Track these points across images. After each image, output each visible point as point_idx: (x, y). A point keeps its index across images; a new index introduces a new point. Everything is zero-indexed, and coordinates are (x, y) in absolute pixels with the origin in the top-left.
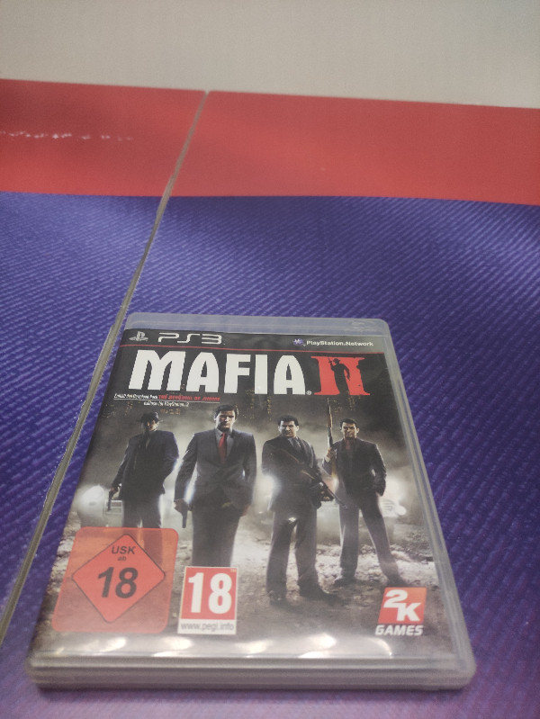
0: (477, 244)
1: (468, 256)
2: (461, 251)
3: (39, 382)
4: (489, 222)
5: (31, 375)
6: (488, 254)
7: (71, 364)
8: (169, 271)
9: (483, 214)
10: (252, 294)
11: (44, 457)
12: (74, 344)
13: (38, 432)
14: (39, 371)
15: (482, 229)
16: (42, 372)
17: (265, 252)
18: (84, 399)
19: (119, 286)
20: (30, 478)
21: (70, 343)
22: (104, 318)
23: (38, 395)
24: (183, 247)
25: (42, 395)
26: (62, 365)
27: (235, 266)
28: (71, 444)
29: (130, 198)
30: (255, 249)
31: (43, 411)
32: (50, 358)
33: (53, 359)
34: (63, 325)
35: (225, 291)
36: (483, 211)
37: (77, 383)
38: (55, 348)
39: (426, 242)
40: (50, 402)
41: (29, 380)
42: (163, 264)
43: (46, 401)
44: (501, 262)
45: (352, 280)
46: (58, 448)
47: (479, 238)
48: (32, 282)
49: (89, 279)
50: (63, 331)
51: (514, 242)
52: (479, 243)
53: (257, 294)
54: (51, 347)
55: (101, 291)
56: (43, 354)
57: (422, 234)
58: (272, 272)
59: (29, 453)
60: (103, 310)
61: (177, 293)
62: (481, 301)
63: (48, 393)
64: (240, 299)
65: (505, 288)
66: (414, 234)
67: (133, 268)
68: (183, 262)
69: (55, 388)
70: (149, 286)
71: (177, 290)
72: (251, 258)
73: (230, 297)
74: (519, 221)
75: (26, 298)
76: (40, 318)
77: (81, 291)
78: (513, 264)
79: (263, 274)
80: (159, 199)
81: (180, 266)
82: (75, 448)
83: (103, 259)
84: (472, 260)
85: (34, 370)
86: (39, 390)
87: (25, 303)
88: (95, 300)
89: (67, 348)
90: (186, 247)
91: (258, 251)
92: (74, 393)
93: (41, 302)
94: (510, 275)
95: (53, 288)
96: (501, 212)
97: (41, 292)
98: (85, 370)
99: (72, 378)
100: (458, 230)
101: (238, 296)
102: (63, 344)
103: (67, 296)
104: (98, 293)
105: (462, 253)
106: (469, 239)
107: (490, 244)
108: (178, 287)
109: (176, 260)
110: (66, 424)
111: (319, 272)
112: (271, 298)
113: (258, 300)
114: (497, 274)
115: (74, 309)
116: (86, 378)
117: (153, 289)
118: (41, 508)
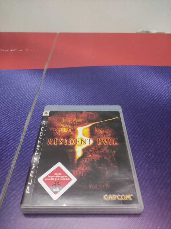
0: (139, 80)
1: (137, 83)
2: (135, 82)
3: (9, 129)
4: (143, 72)
5: (7, 127)
6: (143, 83)
7: (18, 123)
8: (47, 93)
9: (142, 70)
10: (72, 99)
11: (11, 152)
12: (19, 117)
13: (9, 145)
14: (9, 126)
15: (141, 74)
16: (10, 127)
17: (75, 85)
18: (22, 134)
19: (32, 98)
20: (7, 159)
21: (18, 117)
22: (28, 108)
23: (9, 133)
24: (51, 85)
25: (10, 134)
26: (15, 124)
27: (67, 90)
28: (18, 148)
29: (35, 70)
30: (72, 85)
31: (10, 138)
32: (12, 122)
33: (13, 122)
34: (15, 112)
35: (64, 98)
36: (142, 68)
37: (20, 129)
38: (13, 119)
39: (124, 80)
40: (12, 136)
41: (6, 129)
42: (45, 91)
43: (11, 135)
44: (147, 85)
45: (102, 93)
46: (15, 149)
47: (140, 77)
48: (6, 98)
49: (23, 96)
50: (15, 113)
51: (151, 78)
52: (140, 79)
53: (73, 99)
54: (12, 119)
55: (27, 100)
56: (10, 121)
57: (123, 77)
58: (78, 91)
59: (6, 151)
60: (27, 106)
61: (49, 100)
62: (140, 98)
63: (11, 133)
64: (68, 101)
65: (147, 93)
66: (121, 77)
67: (36, 92)
68: (51, 90)
69: (14, 131)
70: (41, 98)
71: (49, 99)
72: (71, 88)
73: (65, 100)
74: (153, 71)
75: (4, 104)
76: (8, 110)
77: (21, 100)
78: (150, 85)
79: (75, 92)
80: (43, 70)
81: (50, 91)
82: (20, 149)
83: (27, 90)
84: (138, 85)
85: (7, 126)
86: (9, 132)
87: (4, 105)
88: (25, 103)
89: (17, 119)
90: (52, 85)
91: (73, 85)
92: (19, 133)
93: (9, 105)
94: (149, 89)
95: (12, 100)
96: (147, 68)
97: (9, 101)
98: (22, 125)
99: (18, 128)
100: (134, 75)
101: (67, 100)
102: (16, 117)
103: (17, 102)
104: (26, 101)
105: (135, 83)
106: (137, 78)
107: (144, 79)
108: (50, 98)
109: (49, 89)
110: (17, 142)
111: (91, 91)
112: (77, 100)
113: (73, 101)
114: (145, 89)
115: (19, 106)
116: (22, 127)
117: (42, 99)
118: (11, 168)
